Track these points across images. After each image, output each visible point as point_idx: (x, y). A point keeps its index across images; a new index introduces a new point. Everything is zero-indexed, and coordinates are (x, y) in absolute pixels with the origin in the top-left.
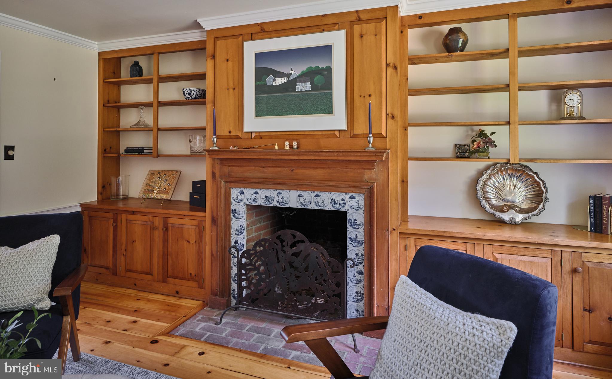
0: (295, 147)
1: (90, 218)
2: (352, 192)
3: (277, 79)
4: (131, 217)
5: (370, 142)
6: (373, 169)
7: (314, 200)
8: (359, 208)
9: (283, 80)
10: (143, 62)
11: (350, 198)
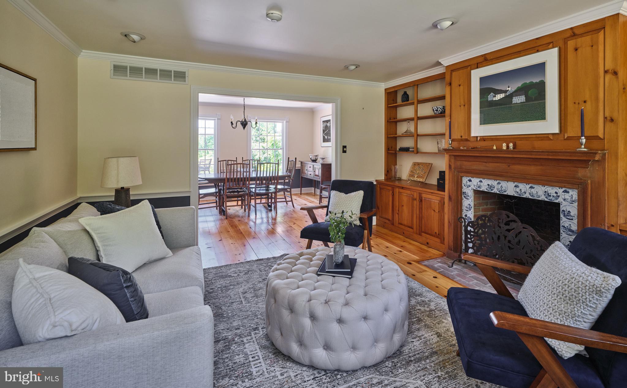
0: (511, 148)
1: (381, 189)
2: (565, 187)
3: (496, 95)
4: (401, 190)
5: (583, 144)
6: (587, 168)
7: (529, 191)
8: (573, 201)
9: (502, 96)
10: (410, 92)
11: (563, 192)
